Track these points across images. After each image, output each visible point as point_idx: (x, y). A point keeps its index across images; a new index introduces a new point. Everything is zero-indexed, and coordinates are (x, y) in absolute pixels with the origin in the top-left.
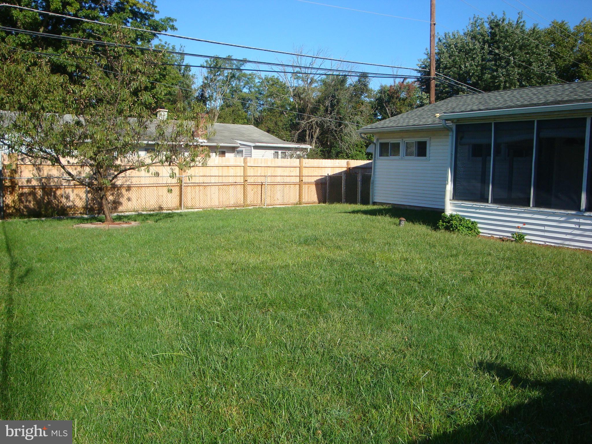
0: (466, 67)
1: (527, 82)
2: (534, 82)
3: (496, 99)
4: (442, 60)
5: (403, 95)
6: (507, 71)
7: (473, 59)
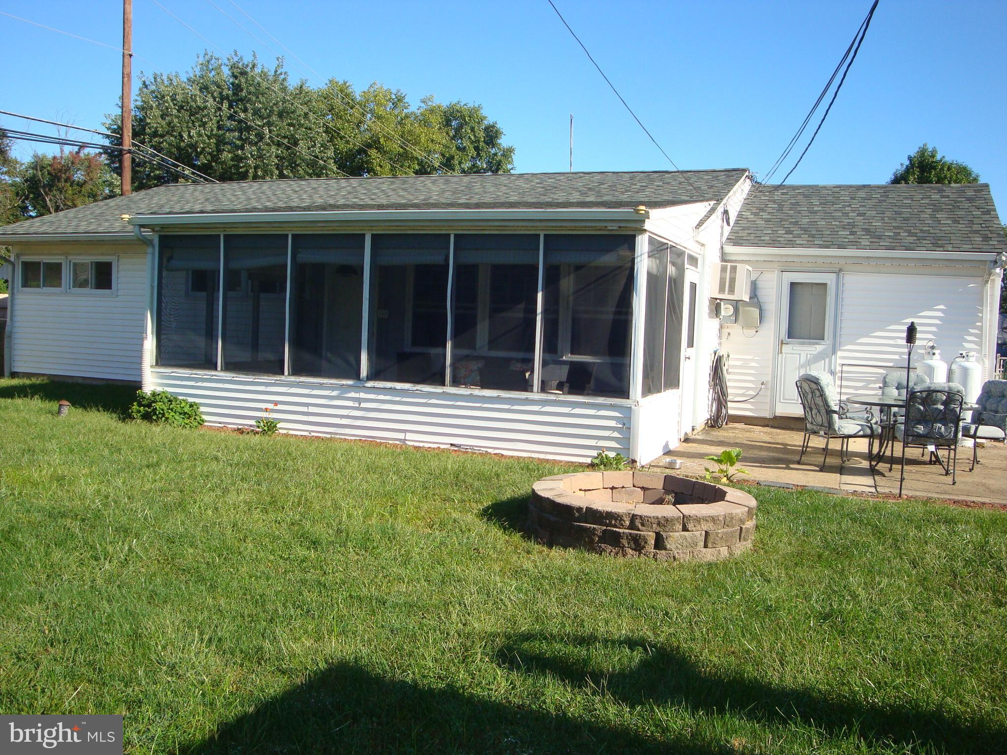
0: (190, 136)
1: (292, 171)
2: (301, 172)
3: (234, 195)
4: (148, 121)
5: (79, 176)
6: (259, 149)
7: (204, 125)
